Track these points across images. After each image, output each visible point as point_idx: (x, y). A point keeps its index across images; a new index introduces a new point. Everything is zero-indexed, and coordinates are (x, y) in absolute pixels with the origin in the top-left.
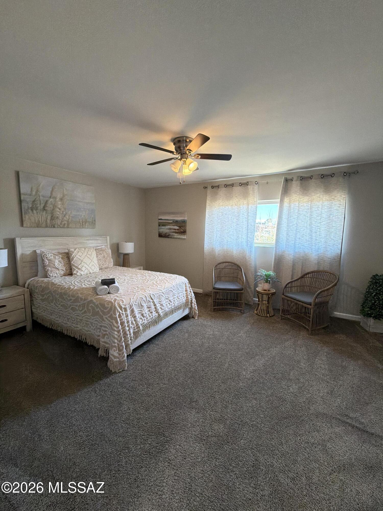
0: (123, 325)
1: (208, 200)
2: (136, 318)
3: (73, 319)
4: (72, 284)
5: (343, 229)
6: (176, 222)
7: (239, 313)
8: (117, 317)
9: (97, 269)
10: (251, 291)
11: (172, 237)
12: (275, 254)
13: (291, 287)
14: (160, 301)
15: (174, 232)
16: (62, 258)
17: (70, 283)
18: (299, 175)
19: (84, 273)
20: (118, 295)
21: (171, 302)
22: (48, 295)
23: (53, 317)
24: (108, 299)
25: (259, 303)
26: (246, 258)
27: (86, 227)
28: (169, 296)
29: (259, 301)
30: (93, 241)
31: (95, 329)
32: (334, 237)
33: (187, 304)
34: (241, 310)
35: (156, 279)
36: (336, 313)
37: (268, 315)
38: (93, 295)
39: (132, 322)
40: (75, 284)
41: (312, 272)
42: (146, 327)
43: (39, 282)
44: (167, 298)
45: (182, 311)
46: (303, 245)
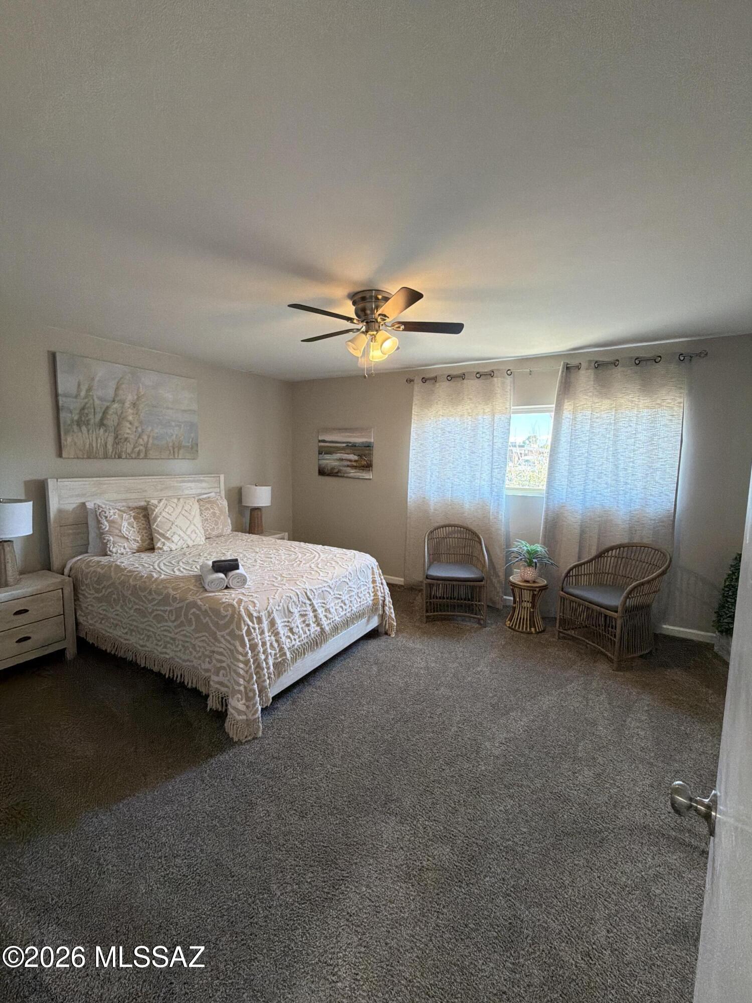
0: (254, 651)
1: (416, 404)
2: (280, 635)
3: (158, 638)
4: (155, 569)
5: (678, 463)
6: (352, 446)
7: (476, 626)
8: (243, 635)
9: (201, 540)
10: (499, 582)
11: (346, 475)
12: (545, 511)
13: (578, 575)
14: (324, 603)
15: (348, 466)
16: (135, 518)
17: (152, 567)
18: (592, 359)
19: (177, 547)
20: (244, 591)
21: (345, 604)
22: (110, 590)
23: (118, 633)
24: (226, 599)
25: (514, 605)
26: (489, 519)
27: (180, 457)
28: (341, 593)
29: (515, 602)
30: (192, 485)
31: (200, 657)
32: (661, 478)
33: (376, 607)
34: (479, 619)
35: (316, 558)
36: (665, 626)
37: (533, 629)
38: (198, 591)
39: (271, 645)
40: (160, 568)
41: (619, 547)
42: (298, 653)
43: (91, 564)
44: (338, 596)
45: (366, 621)
46: (600, 494)
